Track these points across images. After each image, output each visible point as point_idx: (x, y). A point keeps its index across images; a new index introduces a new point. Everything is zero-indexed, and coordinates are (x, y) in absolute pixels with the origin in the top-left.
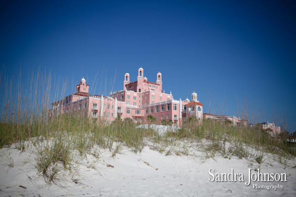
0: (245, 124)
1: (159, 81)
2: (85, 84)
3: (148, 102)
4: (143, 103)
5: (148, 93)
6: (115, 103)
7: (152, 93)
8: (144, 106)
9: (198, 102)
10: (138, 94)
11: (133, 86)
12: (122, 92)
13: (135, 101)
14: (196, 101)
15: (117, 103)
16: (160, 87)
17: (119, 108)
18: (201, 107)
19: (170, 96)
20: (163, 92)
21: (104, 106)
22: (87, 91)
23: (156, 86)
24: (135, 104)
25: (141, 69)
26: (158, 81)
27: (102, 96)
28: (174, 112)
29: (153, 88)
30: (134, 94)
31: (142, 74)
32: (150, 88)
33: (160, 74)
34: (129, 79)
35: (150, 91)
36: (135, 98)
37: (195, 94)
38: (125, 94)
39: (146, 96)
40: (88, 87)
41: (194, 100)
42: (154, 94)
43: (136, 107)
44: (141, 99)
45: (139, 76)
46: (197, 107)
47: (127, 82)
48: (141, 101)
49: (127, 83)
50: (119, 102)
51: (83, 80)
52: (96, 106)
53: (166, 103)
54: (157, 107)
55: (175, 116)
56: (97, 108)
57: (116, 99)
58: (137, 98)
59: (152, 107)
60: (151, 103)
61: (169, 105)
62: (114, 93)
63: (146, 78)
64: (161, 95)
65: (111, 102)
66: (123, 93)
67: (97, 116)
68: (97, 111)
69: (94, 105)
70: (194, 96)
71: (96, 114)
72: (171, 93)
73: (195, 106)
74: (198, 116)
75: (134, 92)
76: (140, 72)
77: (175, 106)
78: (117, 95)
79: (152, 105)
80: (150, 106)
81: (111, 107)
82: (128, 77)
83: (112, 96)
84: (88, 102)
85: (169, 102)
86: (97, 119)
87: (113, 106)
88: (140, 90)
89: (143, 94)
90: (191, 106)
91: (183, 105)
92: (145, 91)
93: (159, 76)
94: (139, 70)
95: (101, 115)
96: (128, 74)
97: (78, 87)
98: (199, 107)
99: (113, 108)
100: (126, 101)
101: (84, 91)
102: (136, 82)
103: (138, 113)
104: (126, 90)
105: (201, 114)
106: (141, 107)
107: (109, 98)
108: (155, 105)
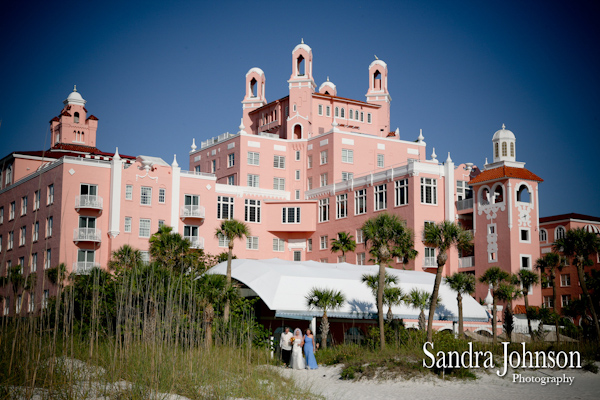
1: (377, 93)
2: (83, 114)
3: (328, 175)
4: (310, 179)
5: (326, 142)
6: (170, 180)
7: (345, 140)
8: (316, 191)
9: (521, 165)
10: (293, 145)
11: (273, 116)
12: (229, 141)
13: (279, 172)
14: (510, 161)
15: (177, 179)
16: (382, 117)
17: (190, 200)
19: (415, 149)
20: (392, 134)
22: (89, 140)
23: (366, 111)
24: (279, 184)
25: (304, 49)
26: (372, 91)
27: (117, 156)
29: (354, 121)
30: (277, 148)
31: (308, 65)
32: (338, 119)
33: (380, 64)
34: (261, 87)
35: (336, 130)
36: (278, 162)
37: (506, 136)
38: (238, 145)
39: (323, 148)
40: (93, 124)
41: (502, 158)
42: (350, 142)
43: (287, 196)
44: (304, 164)
45: (295, 76)
46: (514, 185)
47: (252, 101)
48: (304, 174)
49: (254, 107)
50: (187, 175)
51: (76, 99)
52: (93, 192)
53: (392, 174)
54: (362, 191)
56: (97, 202)
57: (175, 163)
58: (286, 163)
59: (344, 194)
60: (337, 177)
61: (405, 180)
62: (204, 145)
63: (329, 86)
64: (381, 147)
65: (155, 177)
66: (233, 144)
67: (97, 234)
68: (97, 212)
69: (84, 190)
70: (504, 145)
71: (92, 225)
72: (421, 137)
73: (505, 181)
74: (516, 223)
75: (276, 137)
76: (301, 59)
77: (425, 185)
78: (214, 152)
79: (344, 187)
80: (334, 189)
81: (153, 196)
82: (259, 84)
83: (198, 158)
84: (60, 179)
85: (404, 171)
86: (96, 245)
87: (162, 192)
88: (298, 129)
89: (311, 147)
90: (490, 184)
91: (459, 183)
92: (316, 134)
93: (377, 73)
94: (295, 54)
95: (115, 229)
96: (257, 72)
97: (55, 124)
98: (523, 187)
99: (162, 199)
100: (243, 176)
101: (78, 141)
102: (285, 101)
103: (291, 220)
104: (243, 133)
105: (532, 213)
106: (306, 198)
107: (148, 160)
108: (352, 184)
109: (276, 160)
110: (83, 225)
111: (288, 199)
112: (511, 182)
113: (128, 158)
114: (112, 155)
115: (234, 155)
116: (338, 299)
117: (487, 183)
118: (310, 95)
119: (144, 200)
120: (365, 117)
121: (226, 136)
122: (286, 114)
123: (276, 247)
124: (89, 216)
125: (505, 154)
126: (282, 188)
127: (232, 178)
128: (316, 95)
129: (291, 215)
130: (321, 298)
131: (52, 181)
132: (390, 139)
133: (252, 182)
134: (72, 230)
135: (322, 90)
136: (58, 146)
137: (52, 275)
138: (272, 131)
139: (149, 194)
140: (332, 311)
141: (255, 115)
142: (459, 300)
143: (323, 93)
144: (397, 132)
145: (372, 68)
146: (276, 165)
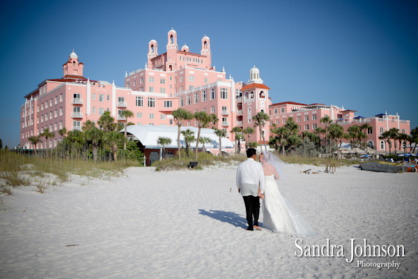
0: (351, 117)
1: (206, 51)
2: (77, 62)
3: (183, 87)
4: (176, 88)
5: (182, 72)
6: (112, 91)
7: (191, 71)
8: (178, 94)
9: (262, 83)
10: (169, 74)
11: (160, 61)
12: (141, 72)
13: (162, 86)
14: (259, 81)
15: (115, 90)
16: (207, 61)
17: (120, 99)
18: (266, 92)
19: (222, 75)
20: (212, 68)
21: (92, 98)
22: (80, 73)
23: (201, 58)
24: (162, 91)
25: (173, 32)
26: (203, 50)
28: (221, 102)
29: (195, 63)
30: (161, 75)
31: (175, 38)
32: (188, 62)
33: (207, 38)
34: (156, 49)
35: (186, 67)
36: (162, 81)
37: (255, 70)
38: (144, 74)
39: (181, 75)
40: (81, 66)
41: (254, 80)
42: (193, 72)
43: (166, 96)
44: (173, 82)
45: (169, 44)
46: (258, 91)
47: (152, 54)
48: (173, 86)
49: (152, 57)
50: (119, 89)
51: (74, 56)
52: (79, 97)
53: (209, 87)
54: (197, 93)
55: (224, 108)
56: (80, 101)
57: (113, 84)
58: (165, 81)
59: (190, 94)
60: (187, 87)
61: (214, 89)
62: (131, 74)
63: (186, 47)
64: (206, 74)
65: (105, 90)
66: (142, 74)
67: (81, 114)
68: (81, 105)
69: (75, 96)
70: (255, 74)
71: (79, 111)
72: (224, 70)
73: (254, 89)
74: (259, 107)
75: (161, 71)
76: (172, 36)
77: (222, 91)
78: (135, 77)
79: (189, 92)
80: (186, 93)
81: (104, 98)
82: (154, 47)
83: (128, 80)
84: (65, 92)
85: (214, 85)
86: (80, 119)
87: (108, 96)
88: (171, 66)
89: (176, 74)
90: (249, 91)
91: (237, 90)
92: (179, 69)
93: (205, 42)
94: (169, 34)
95: (89, 112)
96: (154, 42)
97: (65, 66)
98: (262, 92)
99: (108, 99)
100: (147, 87)
101: (75, 73)
102: (165, 54)
103: (168, 106)
104: (146, 69)
105: (266, 102)
106: (174, 97)
107: (102, 83)
108: (193, 91)
109: (161, 81)
110: (75, 111)
111: (167, 97)
112: (257, 89)
113: (94, 82)
114: (87, 80)
115: (143, 78)
116: (169, 141)
117: (248, 90)
118: (175, 52)
119: (101, 100)
120: (200, 61)
121: (139, 70)
122: (166, 60)
123: (162, 118)
124: (78, 107)
125: (255, 78)
126: (164, 92)
127: (142, 88)
128: (179, 51)
129: (168, 104)
130: (162, 141)
131: (62, 92)
132: (211, 71)
133: (151, 90)
134: (70, 113)
135: (182, 49)
136: (67, 76)
137: (61, 132)
138: (160, 67)
139: (103, 97)
140: (166, 146)
141: (153, 60)
142: (220, 140)
143: (183, 50)
144: (214, 67)
145: (203, 40)
146: (161, 82)
